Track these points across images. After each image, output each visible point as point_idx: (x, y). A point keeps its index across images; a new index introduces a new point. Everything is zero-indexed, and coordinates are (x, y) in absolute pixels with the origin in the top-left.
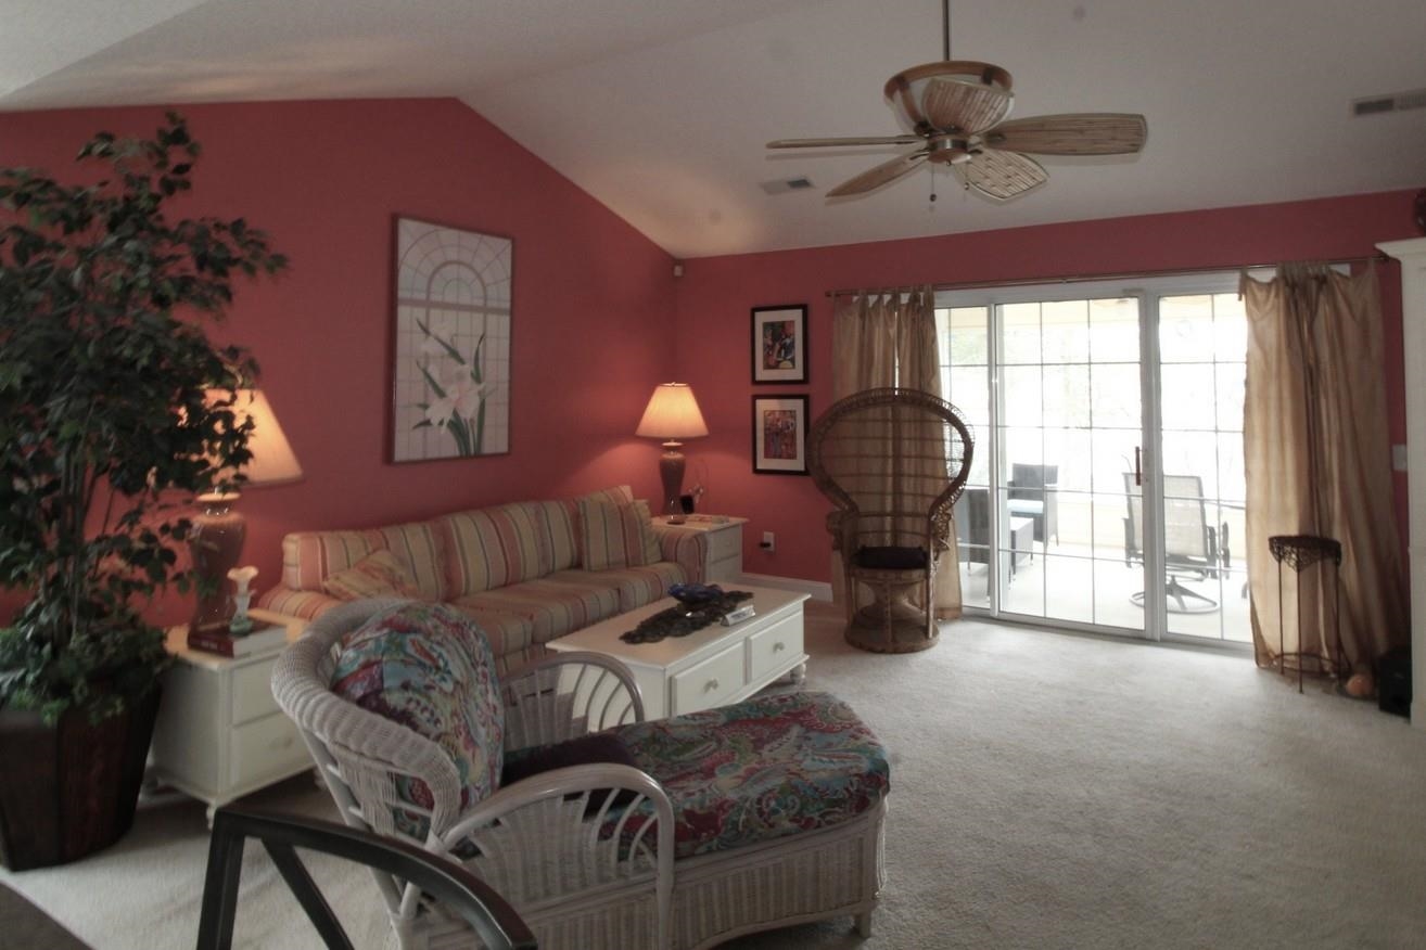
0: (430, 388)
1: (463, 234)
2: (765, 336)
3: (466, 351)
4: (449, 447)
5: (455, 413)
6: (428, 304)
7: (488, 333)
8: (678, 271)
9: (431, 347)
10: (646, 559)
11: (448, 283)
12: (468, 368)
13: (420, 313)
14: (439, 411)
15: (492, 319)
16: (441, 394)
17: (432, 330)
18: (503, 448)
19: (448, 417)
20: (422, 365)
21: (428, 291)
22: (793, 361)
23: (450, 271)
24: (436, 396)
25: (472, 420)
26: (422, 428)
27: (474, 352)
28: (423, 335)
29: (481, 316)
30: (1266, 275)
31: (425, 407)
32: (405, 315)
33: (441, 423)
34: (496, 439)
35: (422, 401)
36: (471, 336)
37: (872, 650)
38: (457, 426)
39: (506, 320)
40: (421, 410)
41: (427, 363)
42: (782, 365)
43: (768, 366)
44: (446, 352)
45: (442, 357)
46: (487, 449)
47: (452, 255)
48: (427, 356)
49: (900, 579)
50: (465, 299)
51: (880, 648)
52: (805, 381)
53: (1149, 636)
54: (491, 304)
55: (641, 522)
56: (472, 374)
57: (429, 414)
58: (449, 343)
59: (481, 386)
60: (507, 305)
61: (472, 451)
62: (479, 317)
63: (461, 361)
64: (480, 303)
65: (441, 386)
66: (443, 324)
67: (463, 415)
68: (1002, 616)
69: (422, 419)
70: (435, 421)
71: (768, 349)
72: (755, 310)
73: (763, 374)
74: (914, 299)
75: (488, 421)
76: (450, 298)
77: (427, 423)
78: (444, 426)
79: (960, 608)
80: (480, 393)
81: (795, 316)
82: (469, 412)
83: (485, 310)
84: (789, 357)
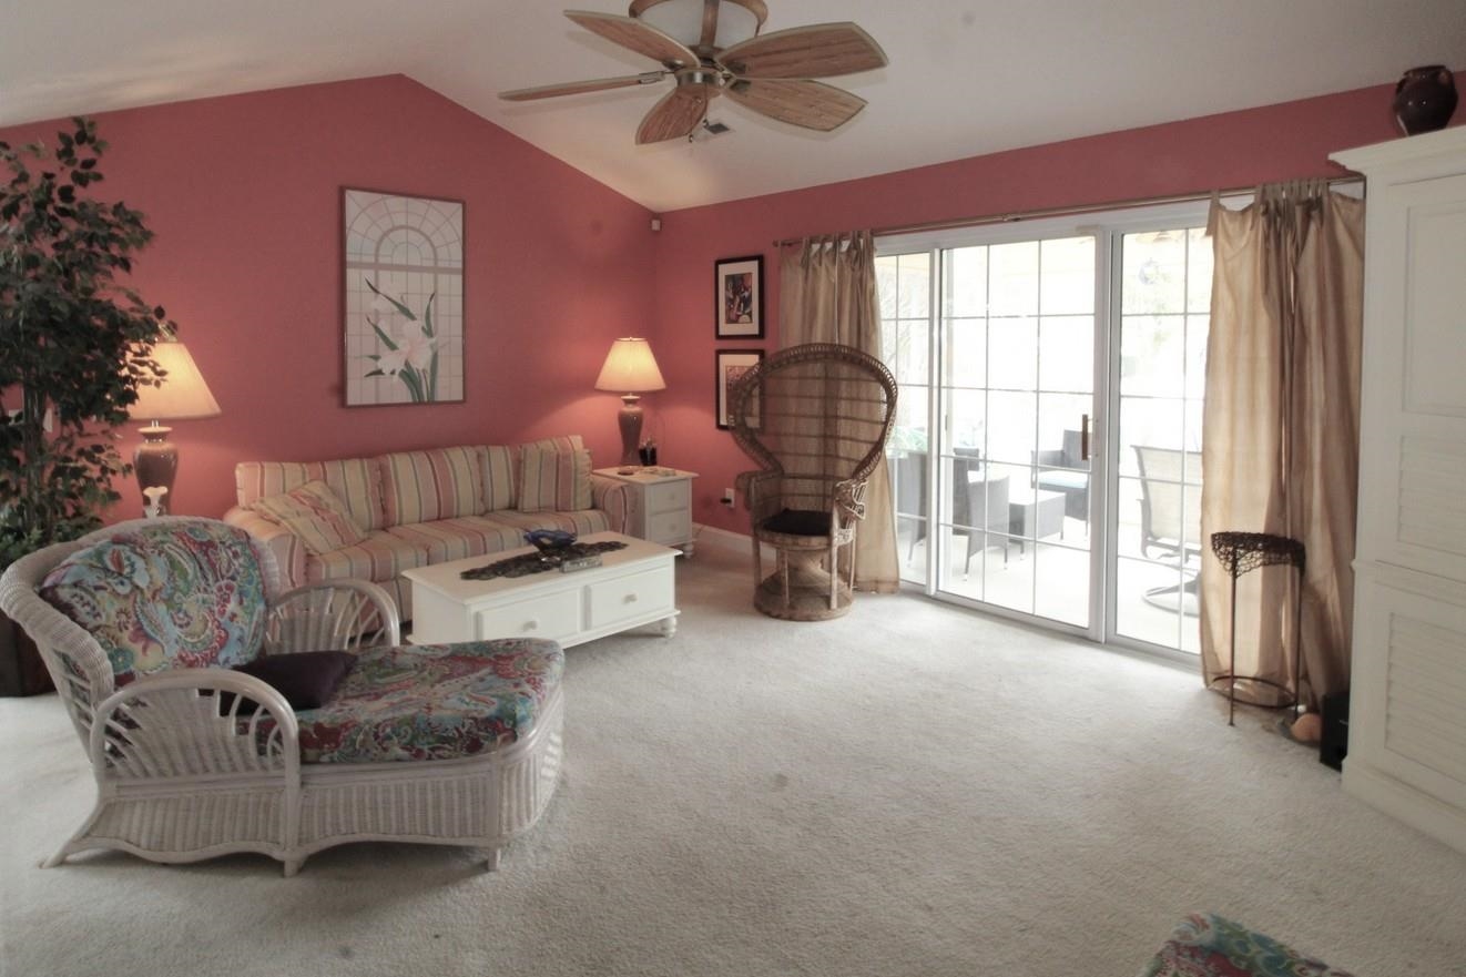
0: (381, 341)
1: (410, 200)
2: (727, 289)
3: (416, 307)
4: (403, 394)
5: (407, 364)
6: (377, 267)
7: (440, 292)
8: (656, 225)
9: (381, 304)
10: (575, 505)
11: (396, 246)
12: (421, 322)
13: (369, 275)
14: (391, 362)
15: (443, 279)
16: (392, 347)
17: (381, 290)
18: (459, 396)
19: (400, 367)
20: (372, 321)
21: (377, 256)
22: (750, 314)
23: (400, 235)
24: (386, 347)
25: (424, 371)
26: (373, 377)
27: (424, 311)
28: (373, 294)
29: (432, 276)
30: (1238, 202)
31: (376, 358)
32: (354, 278)
33: (393, 373)
34: (449, 387)
35: (373, 353)
36: (421, 294)
37: (769, 614)
38: (409, 376)
39: (458, 279)
40: (372, 361)
41: (378, 320)
42: (741, 319)
43: (729, 321)
44: (396, 309)
45: (393, 314)
46: (441, 396)
47: (400, 220)
48: (377, 312)
49: (797, 544)
50: (415, 261)
51: (775, 613)
52: (761, 335)
53: (1092, 635)
54: (441, 264)
55: (576, 470)
56: (423, 328)
57: (380, 364)
58: (399, 301)
59: (433, 340)
60: (460, 265)
61: (426, 399)
62: (428, 277)
63: (412, 317)
64: (430, 263)
65: (391, 339)
66: (392, 284)
67: (414, 366)
68: (940, 596)
69: (373, 369)
70: (386, 371)
71: (730, 301)
72: (718, 262)
73: (725, 329)
74: (855, 245)
75: (441, 371)
76: (399, 260)
77: (379, 372)
78: (396, 377)
79: (896, 582)
80: (432, 346)
81: (752, 267)
82: (421, 362)
83: (436, 270)
84: (747, 311)
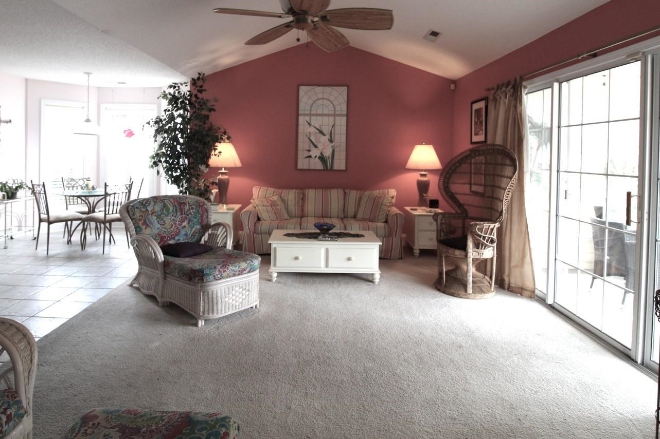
0: (311, 144)
1: (325, 88)
2: (475, 117)
3: (326, 130)
4: (319, 166)
5: (322, 154)
6: (310, 115)
7: (336, 124)
8: (452, 87)
9: (312, 130)
11: (318, 106)
12: (328, 137)
13: (307, 118)
14: (315, 153)
15: (338, 119)
16: (316, 147)
17: (312, 124)
18: (344, 168)
19: (319, 155)
20: (308, 136)
21: (311, 110)
22: (482, 130)
23: (320, 102)
24: (313, 147)
25: (329, 157)
26: (308, 158)
27: (329, 132)
28: (309, 126)
29: (333, 118)
31: (309, 151)
32: (301, 119)
33: (316, 157)
34: (340, 164)
35: (308, 149)
36: (328, 125)
38: (322, 158)
39: (344, 119)
40: (307, 152)
41: (310, 136)
42: (479, 133)
43: (476, 134)
44: (317, 131)
45: (316, 133)
46: (336, 167)
47: (320, 96)
48: (310, 133)
50: (326, 112)
54: (337, 113)
56: (329, 140)
57: (311, 153)
58: (319, 128)
59: (333, 144)
60: (345, 113)
61: (329, 168)
62: (332, 118)
63: (324, 135)
64: (333, 113)
65: (316, 144)
66: (316, 122)
67: (324, 155)
69: (308, 155)
70: (313, 156)
71: (476, 124)
72: (472, 104)
75: (336, 157)
76: (319, 112)
77: (310, 157)
78: (317, 158)
80: (332, 147)
81: (482, 104)
82: (328, 153)
83: (335, 115)
